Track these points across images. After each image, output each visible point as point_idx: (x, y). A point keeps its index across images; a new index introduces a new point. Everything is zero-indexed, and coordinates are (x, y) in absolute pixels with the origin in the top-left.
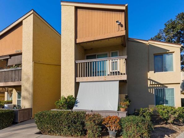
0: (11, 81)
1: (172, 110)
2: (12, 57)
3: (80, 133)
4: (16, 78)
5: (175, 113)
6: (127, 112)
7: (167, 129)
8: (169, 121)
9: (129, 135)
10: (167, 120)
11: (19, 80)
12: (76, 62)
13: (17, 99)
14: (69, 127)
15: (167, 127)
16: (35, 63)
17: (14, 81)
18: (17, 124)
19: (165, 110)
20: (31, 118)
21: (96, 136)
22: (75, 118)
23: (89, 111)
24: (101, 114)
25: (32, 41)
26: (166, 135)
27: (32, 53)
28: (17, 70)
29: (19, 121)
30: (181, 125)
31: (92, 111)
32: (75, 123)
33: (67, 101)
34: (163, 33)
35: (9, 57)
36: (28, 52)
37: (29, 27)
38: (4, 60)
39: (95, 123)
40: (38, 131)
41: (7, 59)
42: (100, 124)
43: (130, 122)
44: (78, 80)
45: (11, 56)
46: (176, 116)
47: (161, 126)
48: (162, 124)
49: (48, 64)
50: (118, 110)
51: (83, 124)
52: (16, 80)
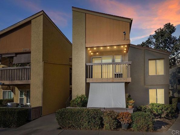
0: (18, 80)
1: (165, 107)
2: (18, 56)
3: (99, 127)
4: (23, 77)
5: (167, 109)
6: (134, 109)
7: (162, 122)
8: (163, 116)
9: (138, 126)
10: (161, 115)
11: (27, 79)
12: (87, 65)
13: (19, 97)
14: (89, 122)
15: (161, 120)
16: (44, 63)
17: (21, 80)
18: (30, 121)
19: (160, 107)
20: (42, 116)
21: (112, 129)
22: (95, 114)
23: (102, 108)
24: (115, 111)
25: (42, 42)
26: (163, 126)
27: (42, 53)
28: (25, 69)
29: (32, 119)
30: (170, 119)
31: (104, 108)
32: (95, 118)
33: (82, 100)
34: (152, 39)
35: (15, 55)
36: (38, 51)
37: (39, 27)
38: (8, 57)
39: (112, 117)
40: (59, 126)
41: (13, 57)
42: (115, 119)
43: (139, 117)
44: (89, 80)
45: (17, 54)
46: (169, 112)
47: (157, 120)
48: (157, 119)
49: (54, 64)
50: (126, 108)
51: (101, 119)
52: (24, 79)
